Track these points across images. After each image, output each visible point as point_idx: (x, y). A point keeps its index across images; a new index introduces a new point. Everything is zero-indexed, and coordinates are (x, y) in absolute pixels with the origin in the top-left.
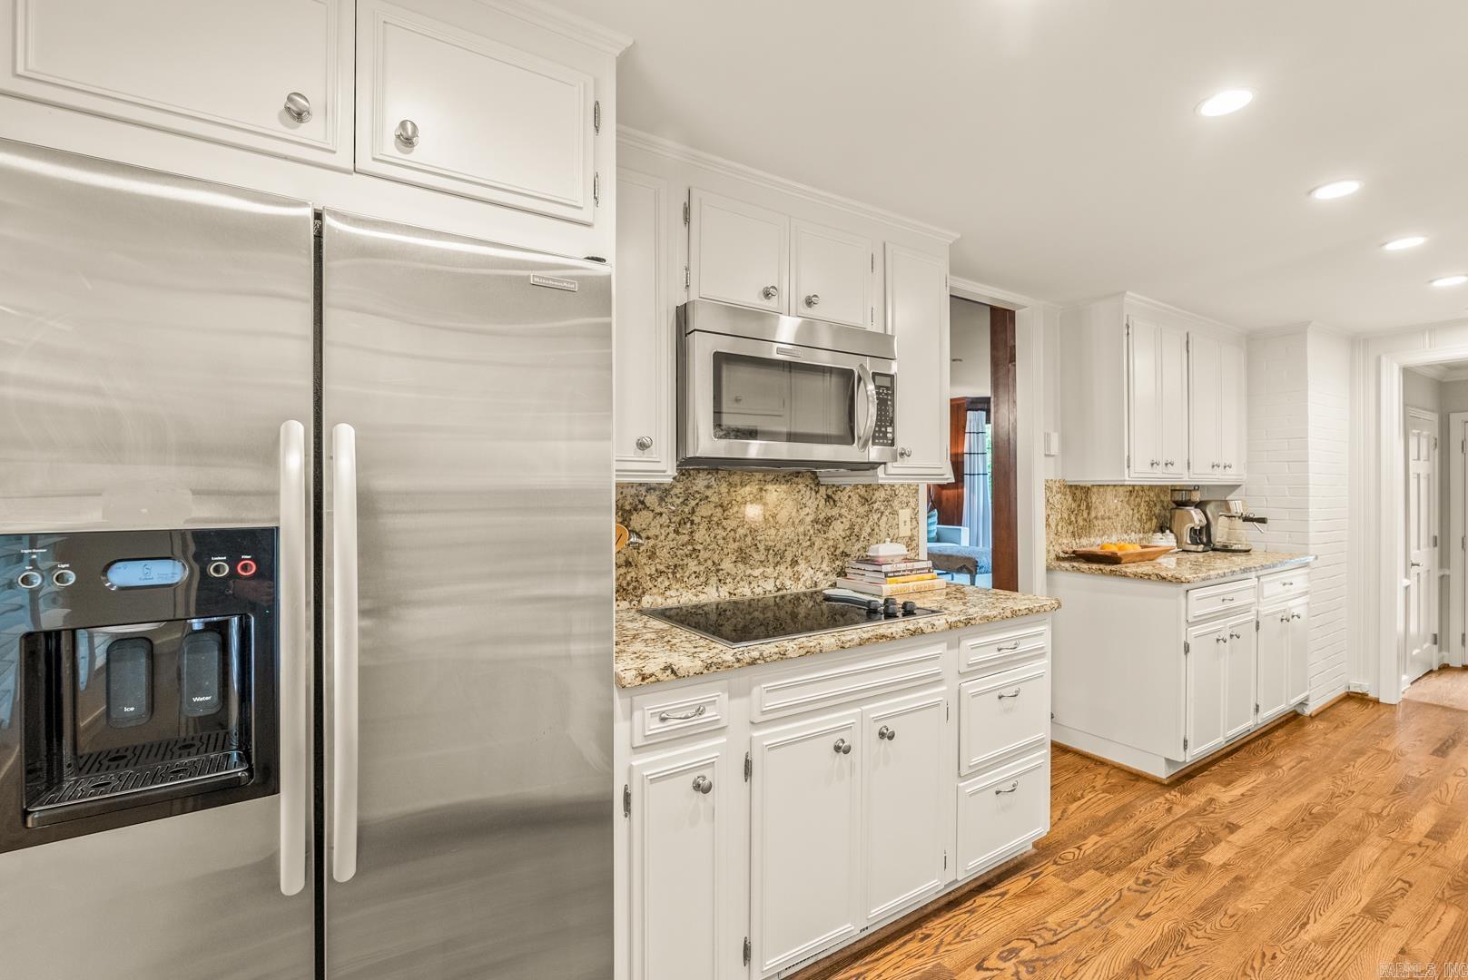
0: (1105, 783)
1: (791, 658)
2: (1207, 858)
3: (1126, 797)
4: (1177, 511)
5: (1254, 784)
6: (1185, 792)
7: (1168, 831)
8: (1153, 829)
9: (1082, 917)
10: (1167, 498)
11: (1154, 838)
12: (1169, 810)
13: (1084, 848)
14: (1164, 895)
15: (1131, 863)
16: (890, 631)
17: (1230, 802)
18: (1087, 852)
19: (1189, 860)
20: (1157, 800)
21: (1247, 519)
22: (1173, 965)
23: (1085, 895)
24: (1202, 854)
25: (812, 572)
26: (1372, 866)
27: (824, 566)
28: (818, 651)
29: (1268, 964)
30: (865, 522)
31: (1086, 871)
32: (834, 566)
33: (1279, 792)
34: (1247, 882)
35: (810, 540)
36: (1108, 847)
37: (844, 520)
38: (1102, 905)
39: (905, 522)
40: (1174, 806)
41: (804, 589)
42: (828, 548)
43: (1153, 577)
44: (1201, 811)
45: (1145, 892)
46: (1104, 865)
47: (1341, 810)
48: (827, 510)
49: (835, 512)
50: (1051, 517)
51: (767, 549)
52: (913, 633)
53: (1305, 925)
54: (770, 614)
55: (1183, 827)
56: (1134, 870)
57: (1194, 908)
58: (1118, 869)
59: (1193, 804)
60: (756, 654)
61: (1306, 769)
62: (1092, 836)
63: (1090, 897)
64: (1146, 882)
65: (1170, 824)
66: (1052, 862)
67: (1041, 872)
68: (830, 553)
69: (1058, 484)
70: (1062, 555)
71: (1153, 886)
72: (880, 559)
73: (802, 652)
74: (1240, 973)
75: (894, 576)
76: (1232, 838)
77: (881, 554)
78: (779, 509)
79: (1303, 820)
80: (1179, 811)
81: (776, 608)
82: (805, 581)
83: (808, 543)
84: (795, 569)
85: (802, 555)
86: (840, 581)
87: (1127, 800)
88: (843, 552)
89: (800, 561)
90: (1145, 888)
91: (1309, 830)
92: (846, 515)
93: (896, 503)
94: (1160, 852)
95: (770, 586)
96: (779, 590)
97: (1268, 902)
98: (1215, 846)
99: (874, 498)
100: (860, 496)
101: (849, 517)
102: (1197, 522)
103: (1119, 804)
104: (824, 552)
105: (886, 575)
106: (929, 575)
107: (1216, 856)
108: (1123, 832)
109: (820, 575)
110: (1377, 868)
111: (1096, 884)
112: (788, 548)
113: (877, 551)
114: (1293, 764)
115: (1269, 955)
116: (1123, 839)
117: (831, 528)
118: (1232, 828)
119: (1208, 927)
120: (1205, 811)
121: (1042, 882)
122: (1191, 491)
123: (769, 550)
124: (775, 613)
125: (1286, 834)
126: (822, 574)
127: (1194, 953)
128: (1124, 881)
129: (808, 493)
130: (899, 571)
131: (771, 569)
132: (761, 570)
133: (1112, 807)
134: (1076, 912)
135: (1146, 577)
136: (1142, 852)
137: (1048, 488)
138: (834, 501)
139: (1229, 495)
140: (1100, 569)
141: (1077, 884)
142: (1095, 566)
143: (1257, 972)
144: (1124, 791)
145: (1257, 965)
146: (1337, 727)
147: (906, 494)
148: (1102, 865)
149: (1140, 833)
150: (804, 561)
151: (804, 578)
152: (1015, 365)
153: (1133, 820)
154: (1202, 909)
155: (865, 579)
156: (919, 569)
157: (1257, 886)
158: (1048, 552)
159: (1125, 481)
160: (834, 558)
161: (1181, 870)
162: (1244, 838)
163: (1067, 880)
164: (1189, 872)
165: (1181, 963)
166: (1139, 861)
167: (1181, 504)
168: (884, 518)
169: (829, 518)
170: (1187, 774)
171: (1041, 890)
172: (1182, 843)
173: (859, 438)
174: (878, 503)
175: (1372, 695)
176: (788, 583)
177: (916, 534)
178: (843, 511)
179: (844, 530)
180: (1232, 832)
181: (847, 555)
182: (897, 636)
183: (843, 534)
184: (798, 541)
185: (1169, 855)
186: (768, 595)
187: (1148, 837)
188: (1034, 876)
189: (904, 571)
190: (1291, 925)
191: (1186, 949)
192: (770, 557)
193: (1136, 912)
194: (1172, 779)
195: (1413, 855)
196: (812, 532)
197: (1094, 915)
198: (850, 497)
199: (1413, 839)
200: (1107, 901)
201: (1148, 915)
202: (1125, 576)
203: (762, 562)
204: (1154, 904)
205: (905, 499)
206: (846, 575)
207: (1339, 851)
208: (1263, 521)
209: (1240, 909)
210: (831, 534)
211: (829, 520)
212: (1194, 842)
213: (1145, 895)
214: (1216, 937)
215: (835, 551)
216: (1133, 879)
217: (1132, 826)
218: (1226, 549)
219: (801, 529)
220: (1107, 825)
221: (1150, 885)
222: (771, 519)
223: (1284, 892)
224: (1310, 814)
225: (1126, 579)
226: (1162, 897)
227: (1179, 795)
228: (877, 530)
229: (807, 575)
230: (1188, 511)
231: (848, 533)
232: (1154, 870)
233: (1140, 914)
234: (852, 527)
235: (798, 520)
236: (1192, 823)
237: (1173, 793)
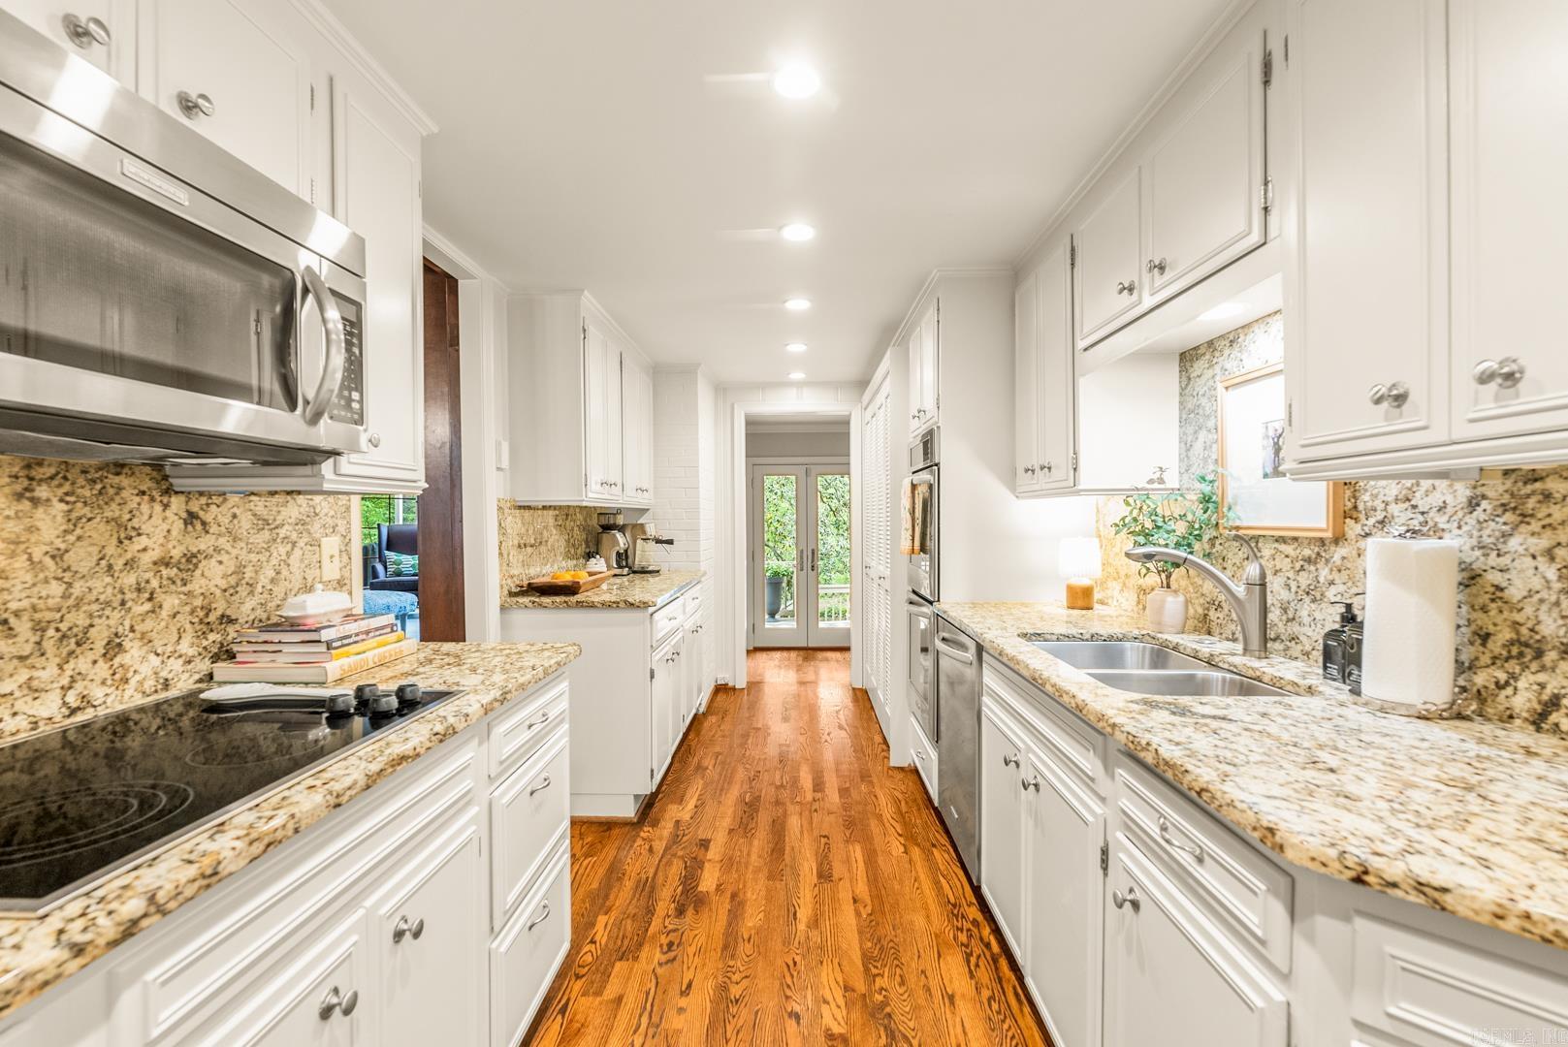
0: (583, 847)
1: (231, 874)
2: (703, 887)
3: (609, 853)
4: (604, 535)
5: (698, 793)
6: (655, 824)
7: (660, 874)
8: (647, 878)
9: (635, 1032)
10: (594, 522)
11: (653, 889)
12: (651, 850)
13: (597, 938)
14: (691, 950)
15: (647, 930)
16: (410, 745)
17: (692, 818)
18: (603, 943)
19: (690, 900)
20: (636, 845)
21: (658, 541)
22: (735, 1032)
23: (624, 1000)
24: (697, 886)
25: (155, 661)
26: (802, 832)
27: (186, 647)
28: (290, 832)
29: (795, 974)
30: (264, 559)
31: (613, 968)
32: (205, 643)
33: (718, 794)
34: (741, 895)
35: (150, 599)
36: (619, 924)
37: (224, 557)
38: (646, 1003)
39: (332, 557)
40: (653, 843)
41: (139, 701)
42: (192, 612)
43: (622, 605)
44: (675, 839)
45: (674, 959)
46: (627, 951)
47: (761, 791)
48: (188, 540)
49: (204, 543)
50: (504, 543)
51: (39, 628)
52: (442, 738)
53: (795, 914)
54: (50, 770)
55: (669, 863)
56: (654, 937)
57: (719, 951)
58: (640, 945)
59: (666, 833)
60: (133, 906)
61: (723, 763)
62: (600, 917)
63: (631, 1002)
64: (670, 945)
65: (659, 864)
66: (573, 979)
67: (569, 1000)
68: (196, 620)
69: (509, 505)
70: (514, 590)
71: (678, 947)
72: (309, 621)
73: (257, 848)
74: (784, 1000)
75: (343, 646)
76: (710, 855)
77: (310, 611)
78: (71, 538)
79: (745, 812)
80: (659, 846)
81: (67, 751)
82: (141, 683)
83: (148, 606)
84: (117, 661)
85: (132, 630)
86: (222, 670)
87: (610, 857)
88: (223, 616)
89: (127, 644)
90: (672, 955)
91: (752, 819)
92: (229, 548)
93: (316, 528)
94: (664, 906)
95: (49, 707)
96: (73, 711)
97: (763, 908)
98: (702, 870)
99: (279, 519)
100: (255, 515)
101: (234, 552)
102: (622, 545)
103: (606, 865)
104: (184, 619)
105: (329, 646)
106: (393, 637)
107: (708, 882)
108: (623, 895)
109: (176, 665)
110: (806, 835)
111: (628, 979)
112: (96, 621)
113: (303, 606)
114: (713, 762)
115: (791, 964)
116: (629, 905)
117: (198, 573)
118: (705, 844)
119: (739, 964)
120: (678, 836)
121: (575, 1015)
122: (614, 514)
123: (44, 630)
124: (64, 763)
125: (741, 831)
126: (181, 661)
127: (743, 1004)
128: (651, 956)
129: (145, 508)
130: (350, 637)
131: (52, 670)
132: (23, 675)
133: (601, 872)
134: (625, 1030)
135: (614, 605)
136: (650, 911)
137: (500, 508)
138: (204, 524)
139: (639, 519)
140: (565, 602)
141: (611, 992)
142: (558, 599)
143: (793, 988)
144: (604, 847)
145: (789, 981)
146: (723, 718)
147: (332, 513)
148: (624, 949)
149: (640, 890)
150: (137, 644)
151: (137, 677)
152: (458, 351)
153: (626, 878)
154: (725, 947)
155: (280, 659)
156: (377, 629)
157: (749, 895)
158: (502, 587)
159: (583, 500)
160: (205, 627)
161: (690, 912)
162: (717, 850)
163: (599, 993)
164: (697, 912)
165: (740, 1024)
166: (653, 923)
167: (607, 528)
168: (297, 553)
169: (194, 556)
170: (648, 803)
171: (579, 1025)
172: (677, 883)
173: (307, 402)
174: (286, 527)
175: (731, 684)
176: (97, 693)
177: (347, 575)
178: (223, 542)
179: (225, 576)
180: (707, 849)
181: (231, 621)
182: (422, 751)
183: (223, 584)
184: (123, 603)
185: (674, 902)
186: (44, 729)
187: (647, 889)
188: (563, 1011)
189: (357, 635)
190: (788, 921)
191: (737, 1003)
192: (48, 645)
193: (677, 987)
194: (639, 814)
195: (816, 810)
196: (155, 583)
197: (645, 1020)
198: (235, 516)
199: (809, 796)
200: (648, 994)
201: (689, 986)
202: (592, 606)
203: (22, 658)
204: (689, 968)
205: (331, 522)
206: (234, 657)
207: (778, 829)
208: (670, 542)
209: (750, 928)
210: (197, 585)
211: (192, 559)
212: (685, 876)
213: (676, 963)
214: (750, 971)
215: (207, 615)
216: (658, 949)
217: (629, 884)
218: (644, 571)
219: (129, 580)
220: (607, 897)
221: (675, 947)
222: (48, 561)
223: (768, 890)
224: (746, 804)
225: (592, 610)
226: (691, 956)
227: (650, 829)
228: (285, 572)
229: (145, 670)
230: (614, 535)
231: (233, 580)
232: (671, 927)
233: (683, 989)
234: (239, 570)
235: (121, 562)
236: (674, 855)
237: (645, 829)
